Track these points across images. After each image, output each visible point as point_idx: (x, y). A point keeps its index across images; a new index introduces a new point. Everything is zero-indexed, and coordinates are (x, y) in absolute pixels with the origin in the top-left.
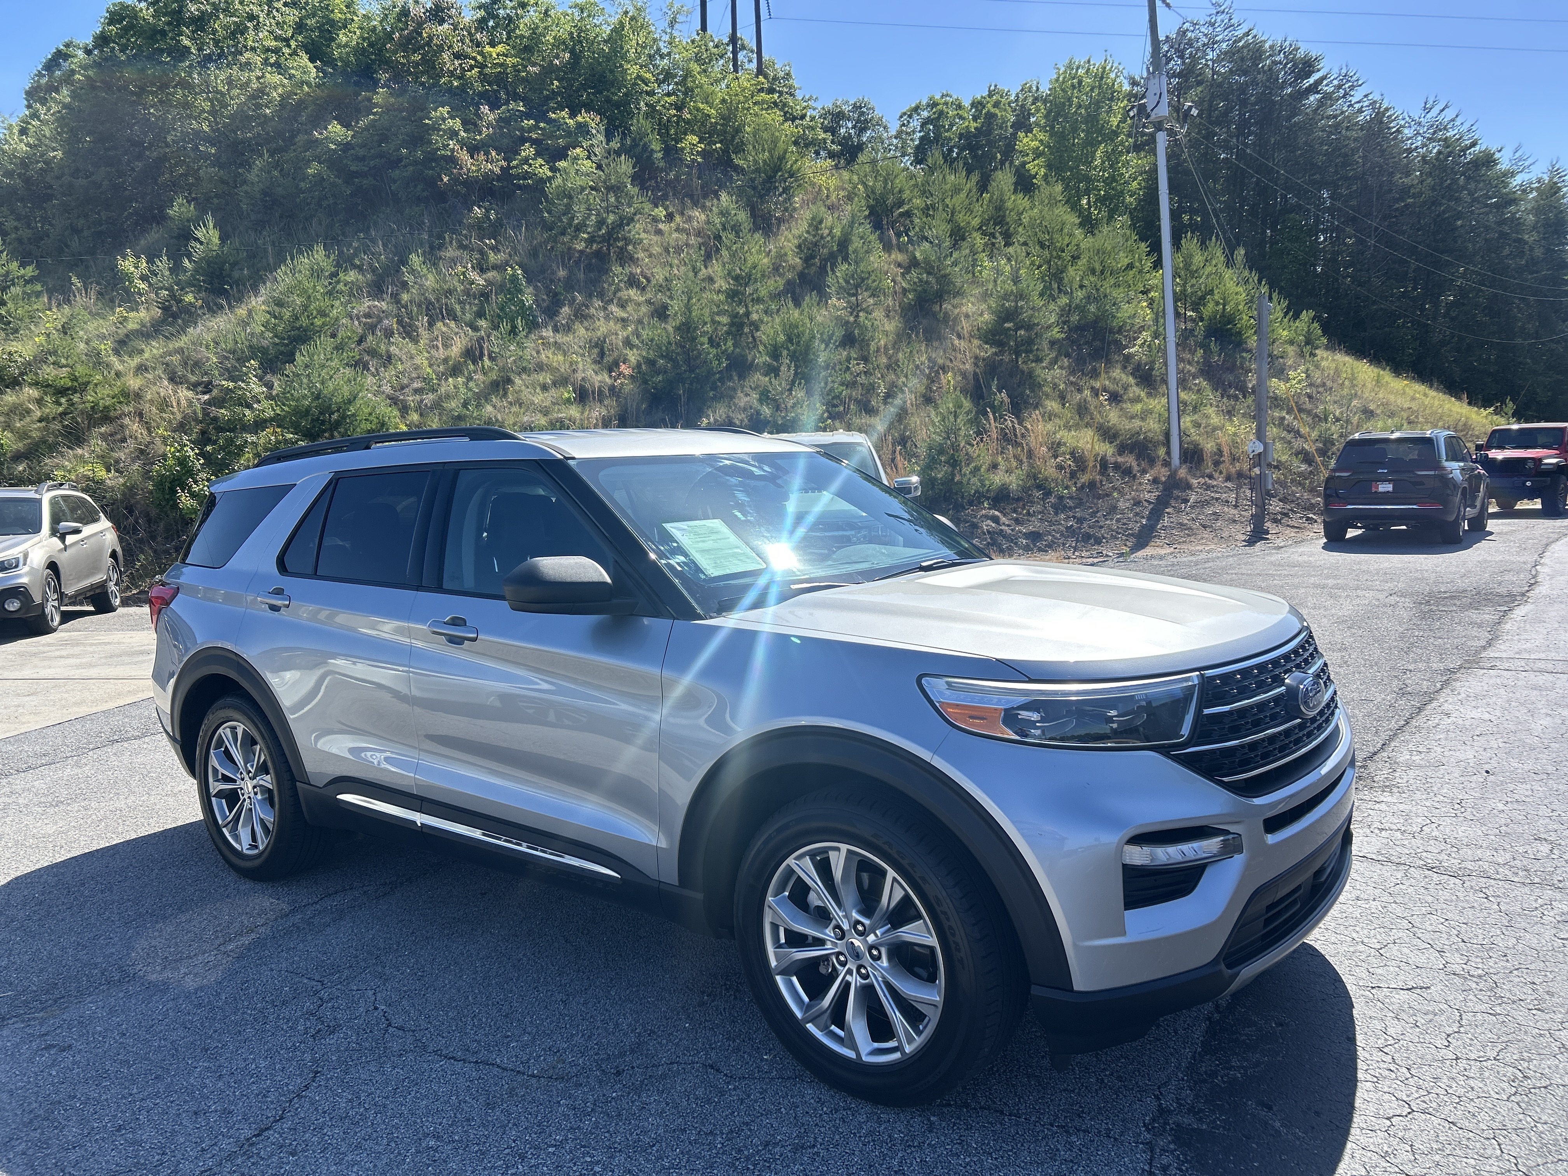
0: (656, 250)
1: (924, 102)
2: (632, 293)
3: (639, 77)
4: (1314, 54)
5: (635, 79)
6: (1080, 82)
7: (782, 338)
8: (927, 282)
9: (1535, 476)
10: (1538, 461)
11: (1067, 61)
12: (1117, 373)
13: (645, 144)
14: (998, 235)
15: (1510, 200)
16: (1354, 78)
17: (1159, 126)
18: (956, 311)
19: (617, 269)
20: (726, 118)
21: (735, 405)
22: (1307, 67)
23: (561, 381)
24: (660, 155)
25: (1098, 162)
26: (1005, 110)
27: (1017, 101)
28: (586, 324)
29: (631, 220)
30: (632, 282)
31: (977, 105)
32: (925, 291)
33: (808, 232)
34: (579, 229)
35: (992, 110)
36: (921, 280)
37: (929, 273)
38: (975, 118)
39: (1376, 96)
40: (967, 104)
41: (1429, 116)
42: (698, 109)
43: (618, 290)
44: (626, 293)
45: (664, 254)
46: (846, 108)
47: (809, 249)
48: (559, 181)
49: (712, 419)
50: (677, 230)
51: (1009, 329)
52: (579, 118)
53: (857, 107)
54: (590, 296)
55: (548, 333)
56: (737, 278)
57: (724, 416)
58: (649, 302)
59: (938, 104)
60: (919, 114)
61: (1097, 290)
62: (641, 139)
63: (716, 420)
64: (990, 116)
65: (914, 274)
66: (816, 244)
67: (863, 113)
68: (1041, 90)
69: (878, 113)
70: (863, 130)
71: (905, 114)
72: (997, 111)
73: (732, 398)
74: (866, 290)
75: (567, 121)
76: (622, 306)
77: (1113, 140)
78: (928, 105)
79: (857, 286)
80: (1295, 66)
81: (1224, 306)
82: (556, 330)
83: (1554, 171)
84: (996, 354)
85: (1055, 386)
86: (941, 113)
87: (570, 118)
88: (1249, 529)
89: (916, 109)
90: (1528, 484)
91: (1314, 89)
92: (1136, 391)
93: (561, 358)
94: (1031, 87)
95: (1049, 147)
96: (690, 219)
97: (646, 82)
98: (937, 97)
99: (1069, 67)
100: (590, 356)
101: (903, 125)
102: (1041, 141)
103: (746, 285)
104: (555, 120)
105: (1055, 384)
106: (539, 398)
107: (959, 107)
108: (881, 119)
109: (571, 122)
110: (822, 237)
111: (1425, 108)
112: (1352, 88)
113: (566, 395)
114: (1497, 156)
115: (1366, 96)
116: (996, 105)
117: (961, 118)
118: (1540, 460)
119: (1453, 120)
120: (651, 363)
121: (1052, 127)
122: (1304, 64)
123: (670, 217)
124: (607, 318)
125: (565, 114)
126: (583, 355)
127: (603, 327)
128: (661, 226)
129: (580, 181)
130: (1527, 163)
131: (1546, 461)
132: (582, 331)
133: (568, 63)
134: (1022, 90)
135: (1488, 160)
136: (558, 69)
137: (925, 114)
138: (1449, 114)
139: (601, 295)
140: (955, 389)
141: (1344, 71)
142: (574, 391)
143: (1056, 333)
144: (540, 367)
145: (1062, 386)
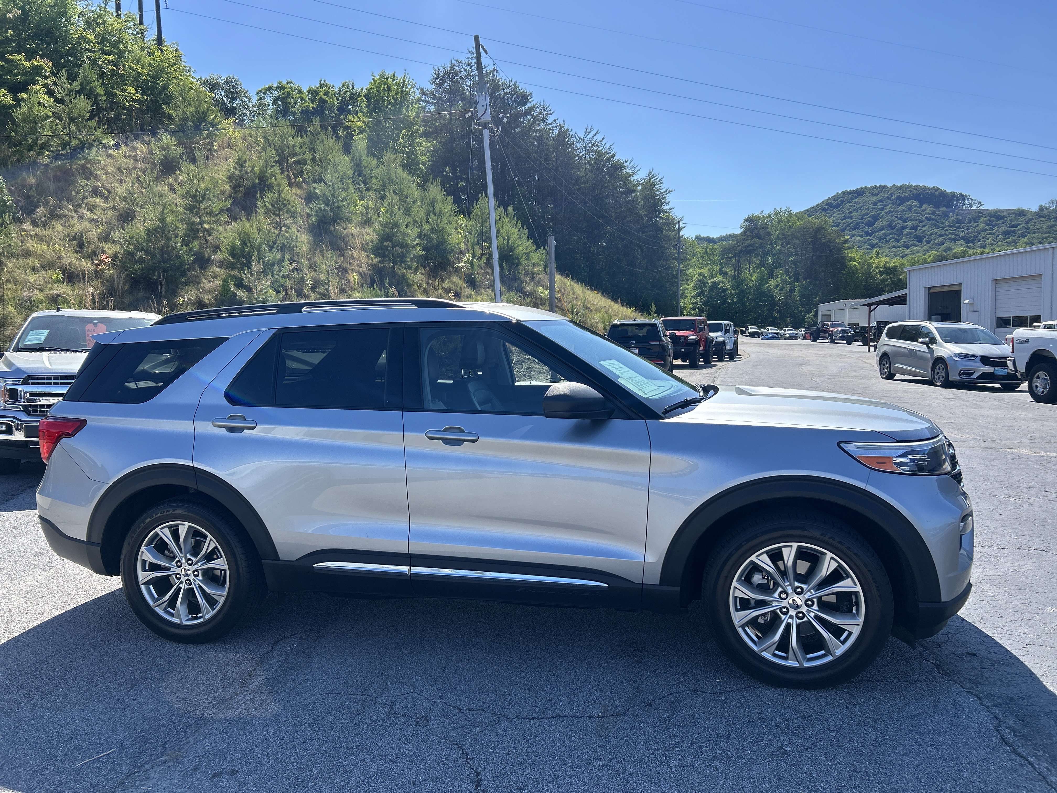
0: (111, 169)
1: (275, 85)
2: (97, 200)
3: (82, 37)
4: (528, 92)
5: (79, 38)
6: (389, 88)
7: (238, 242)
8: (325, 210)
9: (685, 346)
10: (686, 338)
11: (381, 72)
12: (455, 279)
13: (91, 88)
14: (361, 183)
15: (631, 191)
16: (548, 109)
17: (485, 126)
18: (345, 232)
19: (81, 181)
20: (156, 77)
21: (203, 289)
22: (524, 98)
23: (48, 266)
24: (104, 98)
25: (401, 141)
26: (332, 99)
27: (339, 93)
28: (62, 221)
29: (91, 146)
30: (96, 192)
31: (313, 93)
32: (324, 216)
33: (235, 168)
34: (43, 147)
35: (324, 97)
36: (320, 209)
37: (327, 204)
38: (312, 101)
39: (560, 121)
40: (305, 90)
41: (588, 137)
42: (131, 68)
43: (84, 197)
44: (92, 200)
45: (119, 174)
46: (221, 81)
47: (237, 180)
48: (24, 109)
49: (186, 298)
50: (125, 156)
51: (388, 246)
52: (35, 62)
53: (227, 82)
54: (61, 200)
55: (27, 226)
56: (194, 197)
57: (195, 296)
58: (114, 208)
59: (285, 88)
60: (271, 93)
61: (437, 225)
62: (88, 85)
63: (189, 299)
64: (322, 101)
65: (313, 205)
66: (241, 177)
67: (233, 87)
68: (355, 88)
69: (244, 88)
70: (233, 99)
71: (261, 91)
72: (327, 99)
73: (199, 283)
74: (287, 212)
75: (24, 63)
76: (91, 209)
77: (411, 128)
78: (278, 88)
79: (280, 209)
80: (517, 97)
81: (508, 240)
82: (35, 224)
83: (651, 176)
84: (380, 262)
85: (420, 286)
86: (289, 94)
87: (26, 61)
88: (549, 377)
89: (270, 89)
90: (683, 350)
91: (528, 112)
92: (468, 291)
93: (45, 247)
94: (348, 86)
95: (369, 127)
96: (134, 149)
97: (89, 42)
98: (284, 83)
99: (382, 76)
100: (69, 246)
101: (261, 99)
102: (364, 123)
103: (202, 201)
104: (12, 61)
105: (420, 284)
106: (32, 278)
107: (300, 92)
108: (247, 92)
109: (27, 64)
110: (246, 173)
111: (586, 132)
112: (547, 115)
113: (56, 276)
114: (625, 164)
115: (555, 121)
116: (326, 94)
117: (302, 99)
118: (687, 337)
119: (601, 141)
120: (130, 254)
121: (371, 114)
122: (522, 97)
123: (117, 146)
124: (81, 217)
125: (22, 57)
126: (64, 246)
127: (77, 226)
128: (111, 151)
129: (43, 112)
130: (636, 169)
131: (690, 338)
132: (59, 227)
133: (19, 17)
134: (343, 86)
135: (619, 167)
136: (10, 21)
137: (276, 93)
138: (599, 137)
139: (70, 200)
140: (358, 284)
141: (542, 104)
142: (63, 273)
143: (418, 251)
144: (27, 254)
145: (425, 286)
